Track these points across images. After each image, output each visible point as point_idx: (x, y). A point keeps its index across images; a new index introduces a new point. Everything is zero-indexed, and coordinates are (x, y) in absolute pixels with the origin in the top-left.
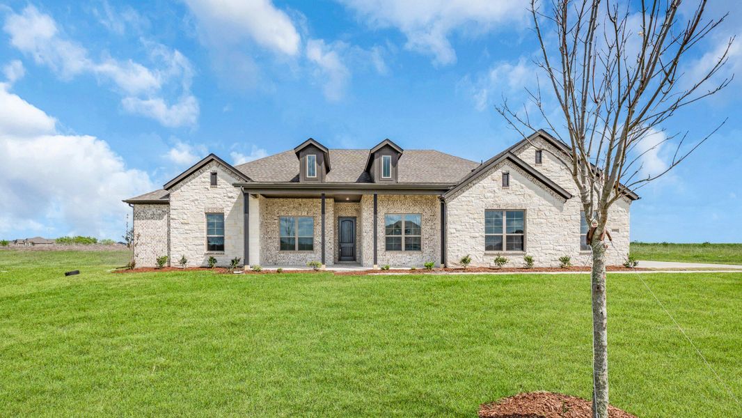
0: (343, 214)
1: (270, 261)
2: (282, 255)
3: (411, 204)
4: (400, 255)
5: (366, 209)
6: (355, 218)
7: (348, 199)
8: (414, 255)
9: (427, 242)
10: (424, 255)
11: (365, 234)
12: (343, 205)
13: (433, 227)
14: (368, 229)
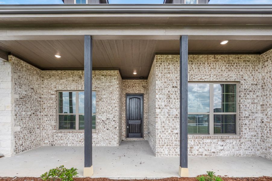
0: (130, 91)
1: (46, 142)
2: (60, 135)
3: (224, 68)
4: (209, 141)
5: (160, 75)
6: (142, 95)
7: (135, 73)
8: (228, 141)
9: (247, 122)
10: (242, 140)
11: (158, 111)
12: (131, 82)
13: (256, 101)
14: (163, 104)
